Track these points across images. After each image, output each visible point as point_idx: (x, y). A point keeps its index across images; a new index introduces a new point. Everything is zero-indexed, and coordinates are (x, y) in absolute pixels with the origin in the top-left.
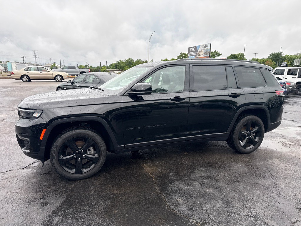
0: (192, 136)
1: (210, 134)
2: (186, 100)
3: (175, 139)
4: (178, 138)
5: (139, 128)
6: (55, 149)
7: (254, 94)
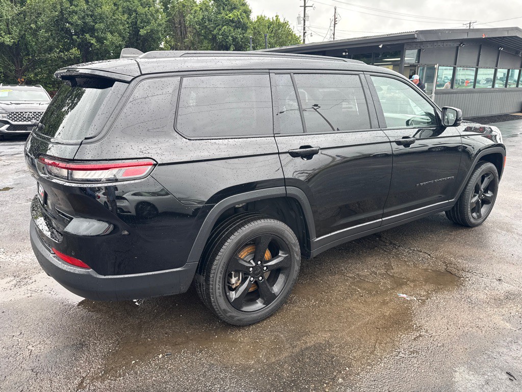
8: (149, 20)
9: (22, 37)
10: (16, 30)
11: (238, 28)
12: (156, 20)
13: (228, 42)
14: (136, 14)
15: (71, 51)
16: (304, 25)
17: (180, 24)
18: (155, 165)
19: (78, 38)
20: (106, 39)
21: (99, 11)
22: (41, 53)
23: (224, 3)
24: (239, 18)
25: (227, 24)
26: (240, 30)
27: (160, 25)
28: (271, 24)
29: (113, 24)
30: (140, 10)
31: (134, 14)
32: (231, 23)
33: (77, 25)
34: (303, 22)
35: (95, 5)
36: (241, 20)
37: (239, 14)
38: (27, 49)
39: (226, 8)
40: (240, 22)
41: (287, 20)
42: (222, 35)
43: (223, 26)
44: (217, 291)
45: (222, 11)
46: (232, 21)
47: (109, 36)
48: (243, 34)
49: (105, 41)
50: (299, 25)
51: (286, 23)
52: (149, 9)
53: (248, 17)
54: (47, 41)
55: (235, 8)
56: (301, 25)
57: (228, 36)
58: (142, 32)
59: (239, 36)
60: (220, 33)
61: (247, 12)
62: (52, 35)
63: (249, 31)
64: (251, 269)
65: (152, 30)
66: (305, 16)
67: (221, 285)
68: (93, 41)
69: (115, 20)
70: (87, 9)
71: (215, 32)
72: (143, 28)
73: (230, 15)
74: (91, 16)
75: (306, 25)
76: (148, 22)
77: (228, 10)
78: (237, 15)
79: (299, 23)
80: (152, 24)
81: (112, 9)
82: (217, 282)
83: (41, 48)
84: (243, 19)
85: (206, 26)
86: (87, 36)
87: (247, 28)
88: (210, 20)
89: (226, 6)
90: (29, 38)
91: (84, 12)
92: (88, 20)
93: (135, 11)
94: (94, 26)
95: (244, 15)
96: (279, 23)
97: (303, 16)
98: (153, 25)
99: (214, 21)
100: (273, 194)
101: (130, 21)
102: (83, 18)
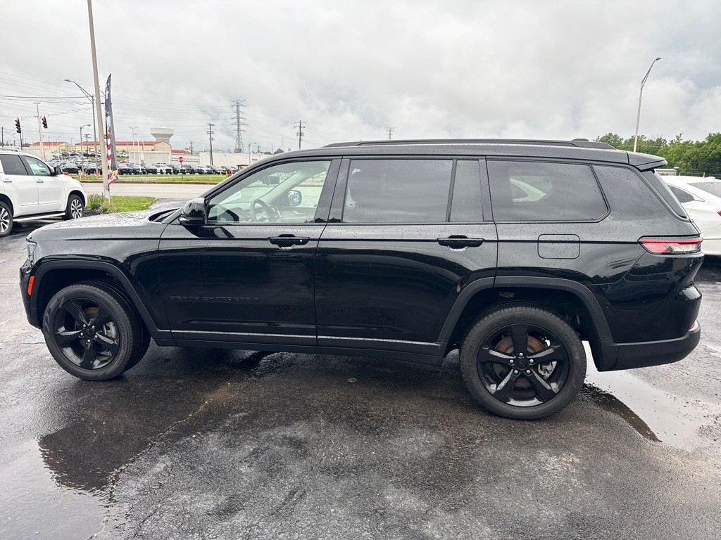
0: (333, 338)
1: (386, 340)
2: (310, 245)
3: (287, 336)
4: (296, 336)
5: (197, 298)
6: (47, 315)
7: (538, 241)
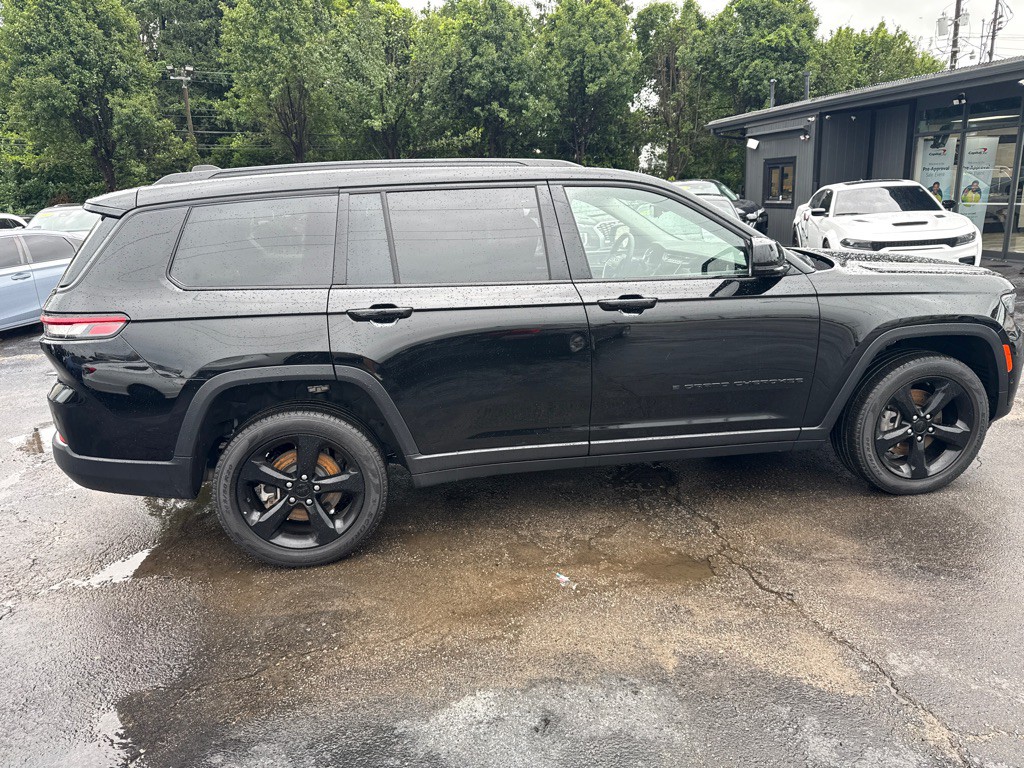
8: (606, 64)
9: (402, 116)
10: (391, 105)
11: (784, 59)
12: (619, 64)
13: (760, 90)
14: (584, 57)
15: (467, 133)
16: (956, 34)
17: (668, 65)
18: (128, 322)
19: (482, 110)
20: (527, 108)
21: (518, 59)
22: (427, 140)
23: (758, 14)
24: (789, 41)
25: (763, 56)
26: (788, 65)
27: (626, 73)
28: (866, 42)
29: (541, 79)
30: (591, 48)
31: (579, 58)
32: (770, 53)
33: (481, 88)
34: (951, 29)
35: (512, 49)
36: (795, 43)
37: (790, 33)
38: (406, 135)
39: (763, 22)
40: (790, 48)
41: (903, 29)
42: (749, 77)
43: (753, 60)
44: (223, 504)
45: (753, 29)
46: (775, 50)
47: (532, 102)
48: (797, 70)
49: (524, 111)
50: (942, 37)
51: (903, 37)
52: (606, 46)
53: (811, 36)
54: (434, 118)
55: (782, 21)
56: (946, 37)
57: (762, 80)
58: (592, 89)
59: (785, 77)
60: (747, 73)
61: (809, 25)
62: (444, 108)
63: (810, 64)
64: (289, 484)
65: (609, 84)
66: (958, 15)
67: (228, 496)
68: (503, 114)
69: (545, 71)
70: (499, 58)
71: (735, 74)
72: (593, 81)
73: (772, 36)
74: (505, 70)
75: (959, 35)
76: (604, 69)
77: (767, 26)
78: (786, 34)
79: (942, 32)
80: (610, 72)
81: (541, 52)
82: (221, 491)
83: (426, 131)
84: (798, 41)
85: (719, 63)
86: (495, 105)
87: (806, 58)
88: (726, 51)
89: (763, 17)
90: (410, 115)
91: (493, 64)
92: (500, 77)
93: (582, 51)
94: (508, 86)
95: (804, 32)
96: (883, 38)
97: (952, 14)
98: (613, 73)
99: (736, 51)
100: (308, 373)
101: (570, 71)
102: (492, 73)
